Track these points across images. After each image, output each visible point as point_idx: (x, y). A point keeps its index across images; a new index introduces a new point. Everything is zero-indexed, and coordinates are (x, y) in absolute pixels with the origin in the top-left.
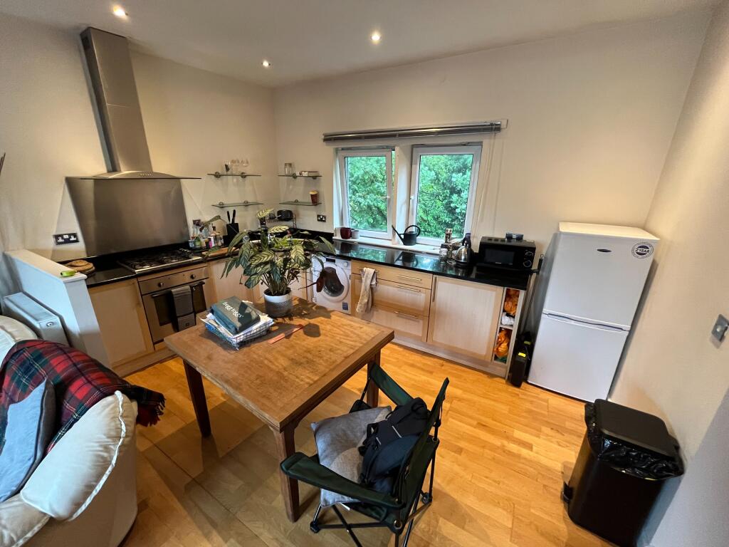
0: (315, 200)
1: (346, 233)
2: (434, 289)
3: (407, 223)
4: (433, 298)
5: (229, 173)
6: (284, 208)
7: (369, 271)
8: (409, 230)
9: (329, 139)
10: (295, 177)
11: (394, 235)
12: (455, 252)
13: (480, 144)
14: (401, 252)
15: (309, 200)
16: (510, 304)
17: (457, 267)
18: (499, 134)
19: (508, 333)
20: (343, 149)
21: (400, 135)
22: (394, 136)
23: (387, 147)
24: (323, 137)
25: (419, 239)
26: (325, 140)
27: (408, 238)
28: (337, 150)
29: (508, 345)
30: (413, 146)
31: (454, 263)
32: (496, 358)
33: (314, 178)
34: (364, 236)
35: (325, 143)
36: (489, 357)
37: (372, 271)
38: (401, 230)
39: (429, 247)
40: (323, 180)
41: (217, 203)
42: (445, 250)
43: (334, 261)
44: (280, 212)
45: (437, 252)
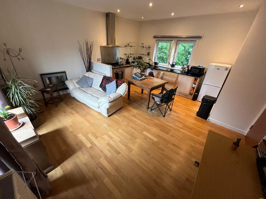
0: (148, 54)
1: (156, 63)
2: (177, 78)
3: (173, 61)
4: (177, 80)
5: (129, 46)
6: (140, 56)
7: (162, 72)
8: (173, 63)
9: (155, 37)
10: (143, 47)
11: (169, 65)
12: (184, 69)
13: (196, 41)
14: (170, 69)
15: (147, 54)
16: (195, 82)
17: (184, 73)
18: (201, 39)
19: (194, 88)
20: (158, 40)
21: (175, 38)
22: (173, 38)
23: (170, 40)
24: (153, 36)
25: (176, 66)
26: (154, 37)
27: (173, 66)
28: (156, 40)
29: (193, 91)
30: (178, 40)
31: (184, 72)
32: (190, 94)
33: (149, 48)
34: (161, 64)
35: (153, 38)
36: (188, 94)
37: (163, 72)
38: (171, 63)
39: (178, 68)
40: (151, 49)
41: (125, 53)
42: (182, 69)
43: (153, 70)
44: (139, 57)
45: (180, 69)
